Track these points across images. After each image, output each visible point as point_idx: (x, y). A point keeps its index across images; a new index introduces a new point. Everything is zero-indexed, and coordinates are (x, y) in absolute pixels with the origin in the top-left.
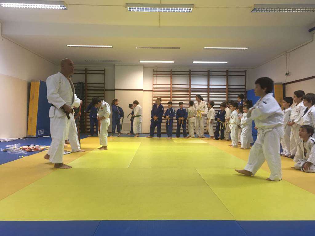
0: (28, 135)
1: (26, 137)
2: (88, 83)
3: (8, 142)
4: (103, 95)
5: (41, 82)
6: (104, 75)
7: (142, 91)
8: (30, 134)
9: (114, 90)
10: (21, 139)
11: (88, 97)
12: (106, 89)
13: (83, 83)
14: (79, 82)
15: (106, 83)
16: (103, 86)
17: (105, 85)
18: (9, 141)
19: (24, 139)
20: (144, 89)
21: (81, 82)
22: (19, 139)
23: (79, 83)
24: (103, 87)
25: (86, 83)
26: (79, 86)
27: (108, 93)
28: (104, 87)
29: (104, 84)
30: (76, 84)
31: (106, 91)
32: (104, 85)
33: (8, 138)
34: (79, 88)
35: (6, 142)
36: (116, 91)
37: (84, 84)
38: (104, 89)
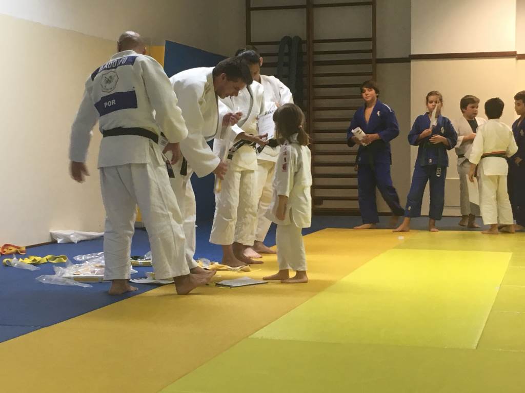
2: (315, 39)
3: (78, 242)
5: (168, 44)
6: (370, 8)
7: (513, 60)
9: (410, 62)
11: (316, 90)
12: (378, 57)
13: (300, 42)
14: (285, 37)
15: (377, 36)
16: (368, 46)
17: (374, 44)
18: (81, 241)
20: (518, 53)
21: (292, 37)
23: (287, 41)
24: (370, 51)
25: (311, 40)
26: (286, 50)
27: (387, 72)
28: (373, 51)
29: (373, 39)
30: (278, 46)
31: (379, 65)
32: (371, 42)
33: (77, 232)
34: (286, 59)
35: (72, 243)
36: (413, 63)
37: (304, 42)
38: (371, 58)
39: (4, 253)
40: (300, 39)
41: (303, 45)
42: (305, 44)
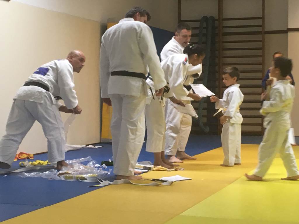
0: (102, 138)
1: (99, 142)
2: (224, 18)
3: (67, 152)
4: (259, 45)
8: (106, 136)
9: (287, 33)
10: (90, 146)
12: (266, 30)
13: (214, 20)
14: (203, 17)
16: (259, 22)
17: (263, 21)
19: (96, 147)
21: (209, 17)
22: (87, 145)
23: (205, 19)
24: (260, 26)
25: (221, 19)
26: (205, 25)
27: (272, 40)
28: (262, 26)
29: (262, 18)
30: (199, 22)
31: (267, 36)
32: (261, 20)
33: (67, 145)
34: (204, 31)
36: (290, 34)
37: (217, 20)
38: (261, 30)
39: (20, 158)
40: (214, 18)
41: (216, 22)
42: (217, 22)
